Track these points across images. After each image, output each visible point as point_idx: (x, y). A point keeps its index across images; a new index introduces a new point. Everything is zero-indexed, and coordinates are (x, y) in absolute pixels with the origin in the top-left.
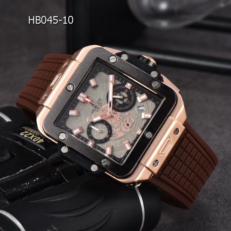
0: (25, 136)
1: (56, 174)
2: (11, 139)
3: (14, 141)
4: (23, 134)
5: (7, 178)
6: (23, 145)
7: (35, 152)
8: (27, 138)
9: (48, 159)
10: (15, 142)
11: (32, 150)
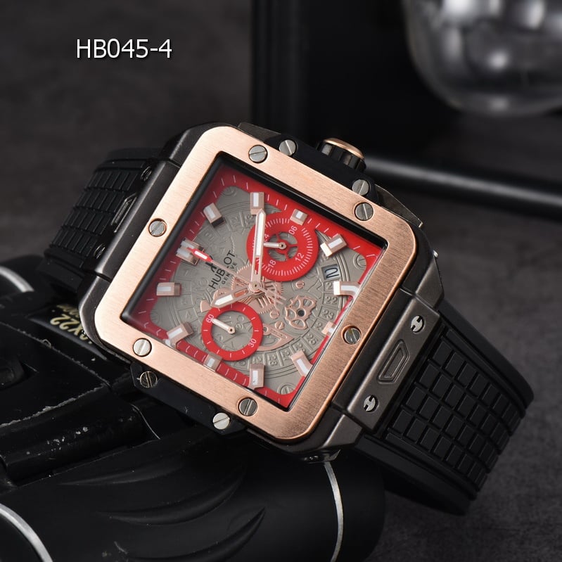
0: (62, 326)
1: (131, 419)
2: (28, 333)
3: (34, 338)
4: (58, 323)
5: (12, 425)
6: (55, 348)
7: (82, 365)
8: (66, 331)
9: (115, 384)
10: (38, 340)
11: (76, 360)
